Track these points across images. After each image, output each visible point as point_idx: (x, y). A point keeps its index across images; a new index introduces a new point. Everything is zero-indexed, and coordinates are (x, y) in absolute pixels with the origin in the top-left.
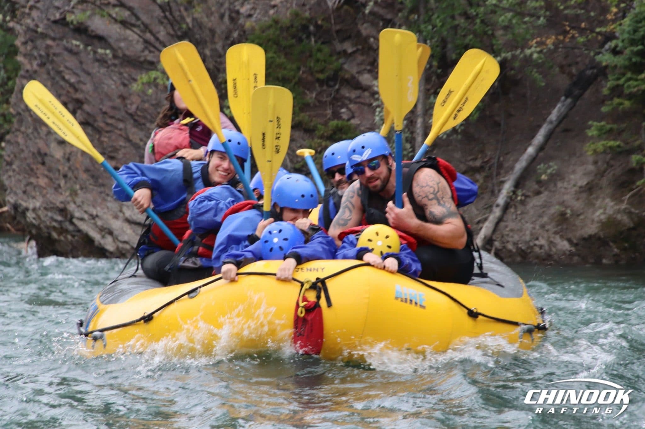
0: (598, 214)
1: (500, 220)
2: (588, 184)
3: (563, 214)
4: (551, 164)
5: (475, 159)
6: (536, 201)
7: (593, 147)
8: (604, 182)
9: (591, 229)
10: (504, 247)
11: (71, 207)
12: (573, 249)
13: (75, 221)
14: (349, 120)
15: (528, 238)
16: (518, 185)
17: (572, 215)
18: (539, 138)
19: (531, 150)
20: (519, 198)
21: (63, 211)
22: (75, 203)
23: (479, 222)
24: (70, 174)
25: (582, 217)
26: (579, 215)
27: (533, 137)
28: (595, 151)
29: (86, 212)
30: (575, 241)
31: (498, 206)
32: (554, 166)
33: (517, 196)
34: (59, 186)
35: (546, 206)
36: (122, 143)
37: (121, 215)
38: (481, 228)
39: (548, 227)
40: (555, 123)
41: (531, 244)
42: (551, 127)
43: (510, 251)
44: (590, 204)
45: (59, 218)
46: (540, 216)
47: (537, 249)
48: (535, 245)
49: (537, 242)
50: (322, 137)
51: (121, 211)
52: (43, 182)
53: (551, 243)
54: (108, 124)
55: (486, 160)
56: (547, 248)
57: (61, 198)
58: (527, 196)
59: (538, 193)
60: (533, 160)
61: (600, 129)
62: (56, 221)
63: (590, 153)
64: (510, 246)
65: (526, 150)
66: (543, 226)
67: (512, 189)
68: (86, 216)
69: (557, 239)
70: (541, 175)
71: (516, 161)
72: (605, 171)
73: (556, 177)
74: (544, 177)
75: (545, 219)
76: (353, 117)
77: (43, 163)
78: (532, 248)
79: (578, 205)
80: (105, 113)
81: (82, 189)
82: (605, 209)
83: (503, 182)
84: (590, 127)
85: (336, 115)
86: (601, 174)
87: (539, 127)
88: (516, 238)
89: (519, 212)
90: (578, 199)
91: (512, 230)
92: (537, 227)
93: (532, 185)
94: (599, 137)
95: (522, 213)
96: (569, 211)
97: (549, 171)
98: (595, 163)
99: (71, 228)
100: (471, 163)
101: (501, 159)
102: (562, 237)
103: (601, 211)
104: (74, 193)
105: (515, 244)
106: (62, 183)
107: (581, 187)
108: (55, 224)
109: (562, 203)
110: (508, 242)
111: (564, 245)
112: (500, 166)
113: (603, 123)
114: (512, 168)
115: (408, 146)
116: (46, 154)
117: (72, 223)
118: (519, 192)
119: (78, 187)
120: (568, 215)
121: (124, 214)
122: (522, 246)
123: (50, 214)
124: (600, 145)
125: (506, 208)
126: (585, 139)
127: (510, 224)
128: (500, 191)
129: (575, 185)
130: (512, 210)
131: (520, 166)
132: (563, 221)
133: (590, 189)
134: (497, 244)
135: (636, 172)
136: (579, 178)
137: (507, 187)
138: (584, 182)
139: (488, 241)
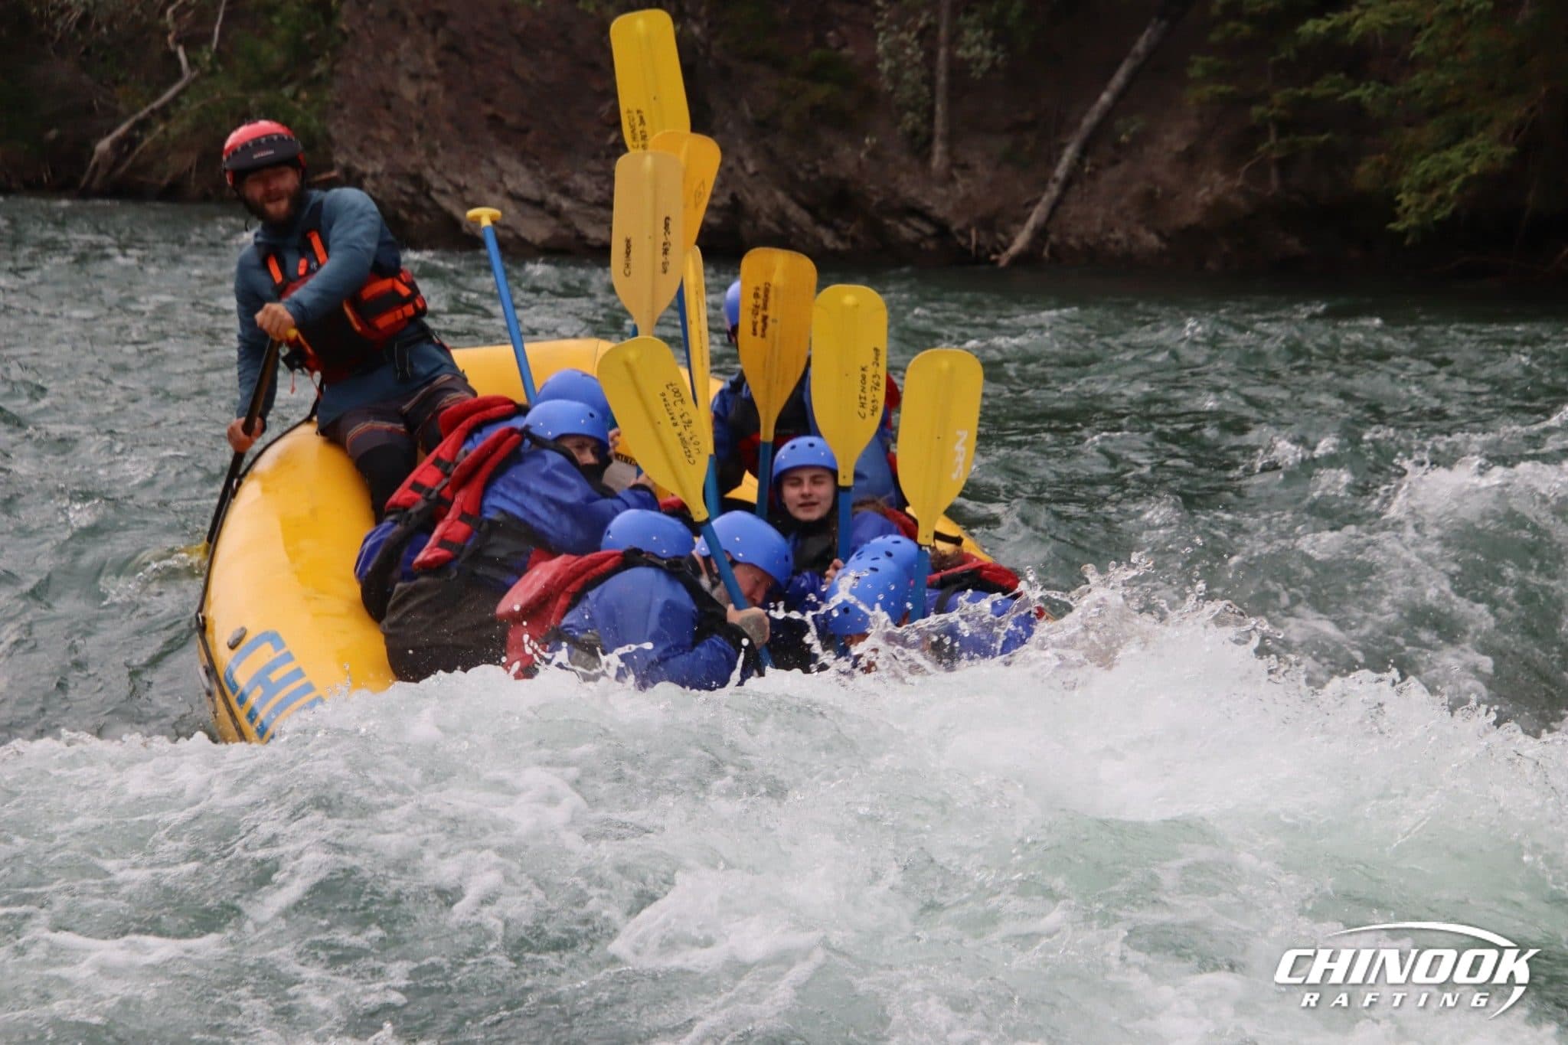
0: (1201, 193)
1: (1058, 202)
2: (1189, 148)
3: (1150, 195)
4: (1136, 118)
5: (1023, 110)
6: (1111, 175)
7: (1196, 94)
8: (1212, 147)
9: (1191, 217)
10: (1063, 243)
11: (428, 173)
12: (1164, 246)
13: (434, 194)
14: (839, 48)
15: (1098, 228)
16: (1085, 150)
17: (1164, 195)
18: (1119, 79)
19: (1105, 97)
20: (1087, 169)
21: (417, 179)
22: (433, 167)
23: (1027, 205)
24: (426, 125)
25: (1179, 198)
26: (1174, 195)
27: (1109, 75)
28: (1199, 101)
29: (450, 181)
30: (1167, 234)
31: (1055, 180)
32: (1138, 123)
33: (1084, 167)
34: (411, 141)
35: (1126, 181)
36: (503, 79)
37: (500, 186)
38: (1029, 215)
39: (1128, 213)
40: (1142, 58)
41: (1103, 238)
43: (1072, 248)
44: (1190, 179)
45: (411, 189)
46: (1118, 196)
47: (1111, 246)
48: (1109, 240)
49: (1112, 236)
50: (798, 74)
51: (501, 181)
52: (386, 135)
53: (1133, 238)
54: (482, 50)
55: (1040, 110)
56: (1125, 244)
57: (413, 160)
58: (1097, 167)
59: (1115, 162)
60: (1109, 113)
61: (1207, 67)
62: (406, 193)
63: (1191, 103)
64: (1072, 241)
65: (1098, 96)
66: (1120, 212)
67: (1077, 155)
68: (450, 188)
69: (1142, 232)
70: (1121, 134)
71: (1084, 114)
72: (1213, 130)
73: (1142, 139)
74: (1124, 138)
75: (1124, 201)
76: (844, 44)
77: (388, 107)
78: (1104, 243)
79: (1172, 180)
80: (478, 34)
81: (443, 146)
82: (1212, 188)
83: (1063, 146)
84: (1192, 64)
85: (820, 42)
86: (1206, 134)
87: (1118, 63)
88: (1081, 228)
89: (1086, 190)
90: (1173, 171)
91: (1075, 218)
92: (1113, 211)
93: (1106, 150)
94: (1205, 80)
95: (1091, 192)
96: (1159, 190)
97: (1132, 129)
98: (1200, 117)
99: (426, 204)
100: (1018, 117)
101: (1063, 110)
102: (1149, 229)
103: (1206, 190)
104: (432, 153)
105: (1080, 237)
106: (415, 137)
107: (1178, 154)
108: (404, 198)
109: (1150, 178)
110: (1069, 235)
111: (1152, 240)
112: (1061, 120)
113: (1211, 59)
114: (1078, 123)
115: (926, 89)
116: (392, 94)
117: (428, 197)
118: (1088, 161)
119: (438, 143)
120: (1158, 196)
122: (1088, 240)
123: (396, 183)
124: (1206, 91)
125: (1067, 184)
126: (1184, 82)
127: (1073, 208)
128: (1059, 158)
129: (1169, 151)
130: (1076, 187)
131: (1089, 121)
132: (1151, 204)
133: (1190, 157)
134: (1053, 238)
135: (1258, 132)
136: (1175, 140)
137: (1070, 153)
138: (1182, 146)
139: (1040, 233)
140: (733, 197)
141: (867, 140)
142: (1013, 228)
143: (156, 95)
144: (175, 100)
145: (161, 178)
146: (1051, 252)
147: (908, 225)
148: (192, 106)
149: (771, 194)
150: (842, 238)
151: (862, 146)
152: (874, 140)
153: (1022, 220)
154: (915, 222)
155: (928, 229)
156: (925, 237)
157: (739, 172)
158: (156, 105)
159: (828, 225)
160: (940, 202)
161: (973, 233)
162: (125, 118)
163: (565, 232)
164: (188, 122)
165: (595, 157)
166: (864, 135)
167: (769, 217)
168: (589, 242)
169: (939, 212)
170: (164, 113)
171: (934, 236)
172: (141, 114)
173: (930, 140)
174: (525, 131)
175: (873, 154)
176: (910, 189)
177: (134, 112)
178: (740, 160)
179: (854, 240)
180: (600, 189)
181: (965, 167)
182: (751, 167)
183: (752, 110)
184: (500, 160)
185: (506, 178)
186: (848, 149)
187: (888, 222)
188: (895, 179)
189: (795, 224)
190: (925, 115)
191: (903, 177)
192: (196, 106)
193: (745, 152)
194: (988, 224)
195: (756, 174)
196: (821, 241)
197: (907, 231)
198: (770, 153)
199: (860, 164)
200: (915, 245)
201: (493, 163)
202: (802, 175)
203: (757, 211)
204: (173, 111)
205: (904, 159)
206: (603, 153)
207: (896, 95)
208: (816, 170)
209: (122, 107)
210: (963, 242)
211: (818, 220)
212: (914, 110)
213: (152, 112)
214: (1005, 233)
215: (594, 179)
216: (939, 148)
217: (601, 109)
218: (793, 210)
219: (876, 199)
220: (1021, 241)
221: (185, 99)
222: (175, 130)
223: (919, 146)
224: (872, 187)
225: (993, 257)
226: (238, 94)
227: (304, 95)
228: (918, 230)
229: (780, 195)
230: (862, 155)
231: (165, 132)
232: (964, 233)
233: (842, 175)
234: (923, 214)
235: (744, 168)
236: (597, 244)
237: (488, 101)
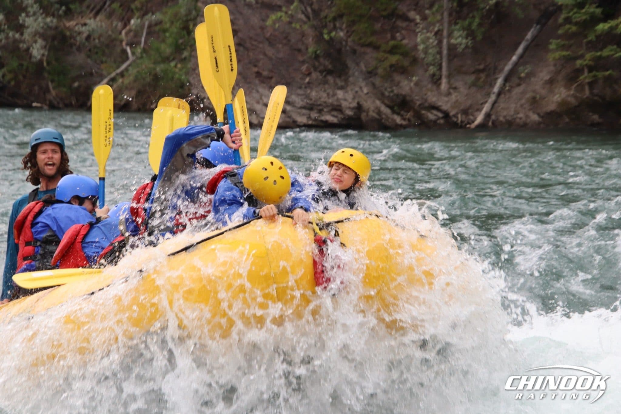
1: (495, 103)
2: (550, 78)
3: (534, 98)
4: (528, 66)
5: (480, 64)
6: (517, 91)
7: (553, 56)
8: (560, 78)
9: (552, 107)
10: (498, 119)
12: (540, 120)
14: (401, 40)
15: (512, 113)
16: (506, 80)
17: (540, 98)
18: (520, 50)
19: (514, 58)
20: (507, 88)
23: (482, 104)
25: (546, 99)
26: (544, 98)
27: (516, 49)
28: (554, 59)
30: (542, 114)
31: (494, 93)
32: (529, 68)
33: (506, 87)
35: (524, 93)
36: (261, 56)
37: (261, 101)
38: (483, 108)
39: (525, 106)
40: (530, 41)
41: (515, 117)
42: (528, 43)
43: (501, 122)
44: (551, 91)
46: (520, 99)
47: (518, 120)
48: (517, 118)
49: (518, 116)
50: (384, 51)
51: (261, 99)
53: (527, 116)
54: (253, 45)
55: (487, 64)
56: (524, 119)
58: (512, 87)
59: (519, 85)
60: (516, 64)
61: (557, 44)
63: (551, 59)
64: (501, 119)
65: (511, 57)
66: (522, 106)
67: (503, 82)
69: (531, 114)
70: (521, 73)
71: (505, 65)
72: (560, 71)
73: (530, 75)
74: (523, 75)
75: (523, 101)
76: (404, 38)
78: (515, 119)
79: (544, 92)
80: (251, 38)
82: (560, 95)
83: (496, 79)
84: (551, 43)
85: (393, 38)
86: (558, 72)
87: (520, 43)
88: (505, 113)
89: (507, 97)
90: (544, 88)
91: (503, 109)
92: (518, 105)
93: (515, 80)
94: (556, 50)
95: (509, 98)
96: (538, 96)
97: (526, 71)
98: (555, 65)
100: (477, 67)
101: (497, 64)
102: (534, 112)
103: (557, 96)
105: (505, 117)
107: (546, 81)
109: (534, 91)
110: (500, 116)
111: (535, 117)
112: (496, 68)
113: (559, 41)
114: (503, 69)
115: (438, 56)
118: (507, 85)
120: (537, 99)
121: (263, 100)
122: (509, 118)
124: (557, 55)
125: (499, 94)
126: (548, 51)
127: (501, 104)
128: (495, 84)
129: (542, 80)
130: (503, 96)
131: (508, 67)
132: (534, 102)
133: (551, 82)
134: (493, 117)
135: (579, 71)
136: (544, 75)
137: (500, 82)
138: (547, 77)
139: (488, 116)
140: (358, 103)
141: (414, 78)
142: (476, 113)
143: (118, 67)
144: (126, 69)
145: (121, 101)
146: (493, 123)
147: (432, 113)
148: (133, 71)
149: (374, 102)
150: (404, 119)
151: (411, 81)
152: (417, 78)
153: (480, 110)
154: (435, 112)
155: (440, 115)
156: (439, 118)
157: (360, 93)
158: (119, 71)
159: (398, 114)
160: (445, 104)
161: (459, 116)
162: (105, 77)
163: (288, 120)
164: (132, 78)
165: (300, 88)
166: (413, 76)
167: (373, 111)
168: (298, 123)
169: (445, 107)
170: (122, 75)
171: (443, 118)
172: (113, 75)
173: (440, 78)
174: (271, 78)
175: (417, 84)
176: (432, 98)
177: (109, 74)
178: (361, 88)
179: (409, 120)
180: (302, 101)
181: (455, 88)
182: (365, 91)
183: (366, 67)
184: (261, 90)
185: (263, 98)
186: (406, 82)
187: (423, 112)
188: (426, 94)
189: (385, 114)
190: (438, 67)
191: (429, 93)
192: (135, 71)
193: (363, 84)
194: (465, 112)
195: (367, 93)
196: (395, 121)
197: (431, 116)
198: (374, 85)
199: (411, 89)
200: (435, 122)
201: (258, 92)
202: (387, 94)
203: (368, 109)
204: (125, 73)
205: (430, 86)
206: (303, 86)
207: (426, 59)
208: (392, 91)
209: (104, 72)
210: (455, 120)
211: (394, 112)
212: (433, 65)
213: (117, 74)
214: (473, 115)
215: (300, 97)
216: (444, 81)
217: (302, 68)
218: (384, 109)
219: (418, 103)
220: (480, 119)
221: (130, 68)
222: (127, 81)
223: (436, 80)
224: (417, 98)
225: (468, 126)
226: (152, 66)
227: (179, 66)
228: (435, 115)
229: (378, 103)
230: (412, 84)
231: (123, 83)
232: (455, 116)
233: (404, 93)
234: (437, 108)
235: (362, 91)
236: (302, 124)
237: (255, 66)
